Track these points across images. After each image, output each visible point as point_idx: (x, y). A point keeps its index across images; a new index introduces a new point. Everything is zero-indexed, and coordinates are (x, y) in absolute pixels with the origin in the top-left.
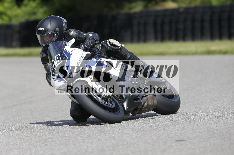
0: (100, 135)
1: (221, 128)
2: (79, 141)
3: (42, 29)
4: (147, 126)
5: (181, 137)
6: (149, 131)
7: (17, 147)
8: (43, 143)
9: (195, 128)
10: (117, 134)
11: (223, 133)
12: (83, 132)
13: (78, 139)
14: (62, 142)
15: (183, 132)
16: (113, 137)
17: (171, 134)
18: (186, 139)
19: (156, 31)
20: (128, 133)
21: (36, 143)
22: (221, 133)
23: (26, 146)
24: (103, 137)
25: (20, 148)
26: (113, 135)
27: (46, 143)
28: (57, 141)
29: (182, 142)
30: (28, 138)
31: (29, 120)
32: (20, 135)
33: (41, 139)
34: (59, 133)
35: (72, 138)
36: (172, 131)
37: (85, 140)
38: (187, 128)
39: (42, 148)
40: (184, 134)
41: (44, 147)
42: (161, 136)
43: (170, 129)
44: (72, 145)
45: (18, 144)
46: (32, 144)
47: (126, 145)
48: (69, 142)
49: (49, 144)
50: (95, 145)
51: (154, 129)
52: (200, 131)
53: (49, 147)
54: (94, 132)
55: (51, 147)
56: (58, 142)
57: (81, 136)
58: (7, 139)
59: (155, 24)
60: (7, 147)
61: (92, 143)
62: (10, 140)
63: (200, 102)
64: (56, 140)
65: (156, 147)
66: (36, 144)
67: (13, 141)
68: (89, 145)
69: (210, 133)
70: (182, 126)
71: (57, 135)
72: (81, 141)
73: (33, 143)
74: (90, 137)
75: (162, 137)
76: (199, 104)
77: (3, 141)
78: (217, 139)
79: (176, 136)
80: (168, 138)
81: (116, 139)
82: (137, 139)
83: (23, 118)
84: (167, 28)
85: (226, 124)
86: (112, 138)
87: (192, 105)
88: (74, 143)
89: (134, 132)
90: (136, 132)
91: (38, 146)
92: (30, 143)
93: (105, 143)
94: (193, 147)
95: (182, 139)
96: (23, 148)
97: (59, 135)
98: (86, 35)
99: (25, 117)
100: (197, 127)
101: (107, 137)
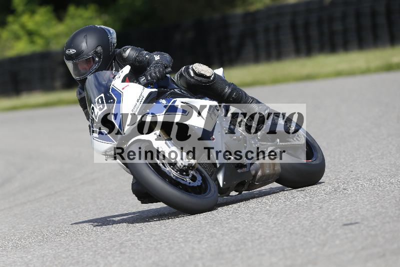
0: (213, 228)
2: (177, 240)
3: (73, 52)
5: (351, 217)
6: (295, 212)
7: (74, 261)
8: (116, 251)
9: (374, 200)
10: (241, 223)
12: (184, 225)
13: (176, 237)
14: (150, 245)
15: (354, 208)
16: (236, 228)
17: (334, 215)
18: (359, 221)
19: (296, 40)
20: (261, 220)
21: (105, 251)
23: (89, 258)
24: (218, 231)
25: (78, 262)
26: (235, 224)
27: (123, 250)
28: (141, 243)
29: (353, 227)
30: (92, 243)
31: (92, 212)
32: (77, 239)
33: (114, 244)
34: (143, 230)
35: (165, 236)
36: (335, 209)
37: (188, 238)
38: (361, 201)
39: (116, 258)
40: (356, 212)
41: (119, 257)
42: (317, 219)
43: (332, 206)
44: (166, 249)
45: (75, 255)
46: (99, 254)
47: (258, 240)
48: (161, 244)
49: (128, 251)
50: (206, 245)
51: (305, 207)
52: (382, 204)
53: (128, 255)
54: (203, 222)
55: (131, 256)
56: (143, 246)
57: (182, 231)
58: (55, 248)
59: (294, 27)
60: (56, 263)
61: (199, 242)
62: (61, 250)
63: (380, 154)
64: (139, 242)
65: (309, 239)
66: (105, 253)
67: (67, 250)
68: (196, 246)
70: (352, 198)
71: (139, 234)
72: (181, 240)
73: (101, 251)
74: (195, 233)
75: (319, 221)
76: (379, 159)
77: (49, 253)
79: (343, 216)
80: (329, 222)
81: (241, 232)
82: (276, 229)
83: (80, 210)
84: (314, 32)
86: (235, 231)
87: (367, 160)
88: (170, 245)
89: (271, 216)
90: (274, 217)
91: (109, 255)
92: (96, 251)
93: (222, 240)
94: (372, 233)
95: (353, 221)
96: (83, 262)
97: (144, 234)
99: (84, 208)
100: (378, 198)
101: (226, 230)
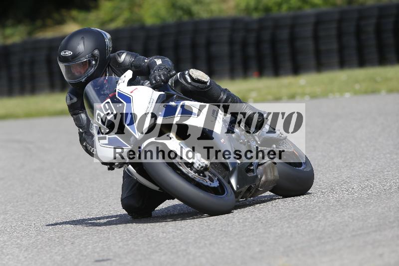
1: (171, 234)
3: (69, 53)
4: (43, 239)
5: (103, 254)
6: (47, 247)
9: (127, 237)
11: (174, 242)
15: (106, 245)
17: (86, 251)
18: (111, 257)
22: (170, 243)
36: (87, 245)
38: (114, 238)
40: (108, 248)
42: (69, 255)
43: (84, 241)
51: (57, 243)
52: (135, 242)
69: (153, 245)
70: (105, 235)
75: (71, 257)
78: (165, 254)
79: (95, 252)
80: (81, 258)
82: (27, 263)
85: (180, 228)
89: (22, 250)
90: (25, 251)
95: (105, 258)
98: (148, 60)
100: (130, 235)
